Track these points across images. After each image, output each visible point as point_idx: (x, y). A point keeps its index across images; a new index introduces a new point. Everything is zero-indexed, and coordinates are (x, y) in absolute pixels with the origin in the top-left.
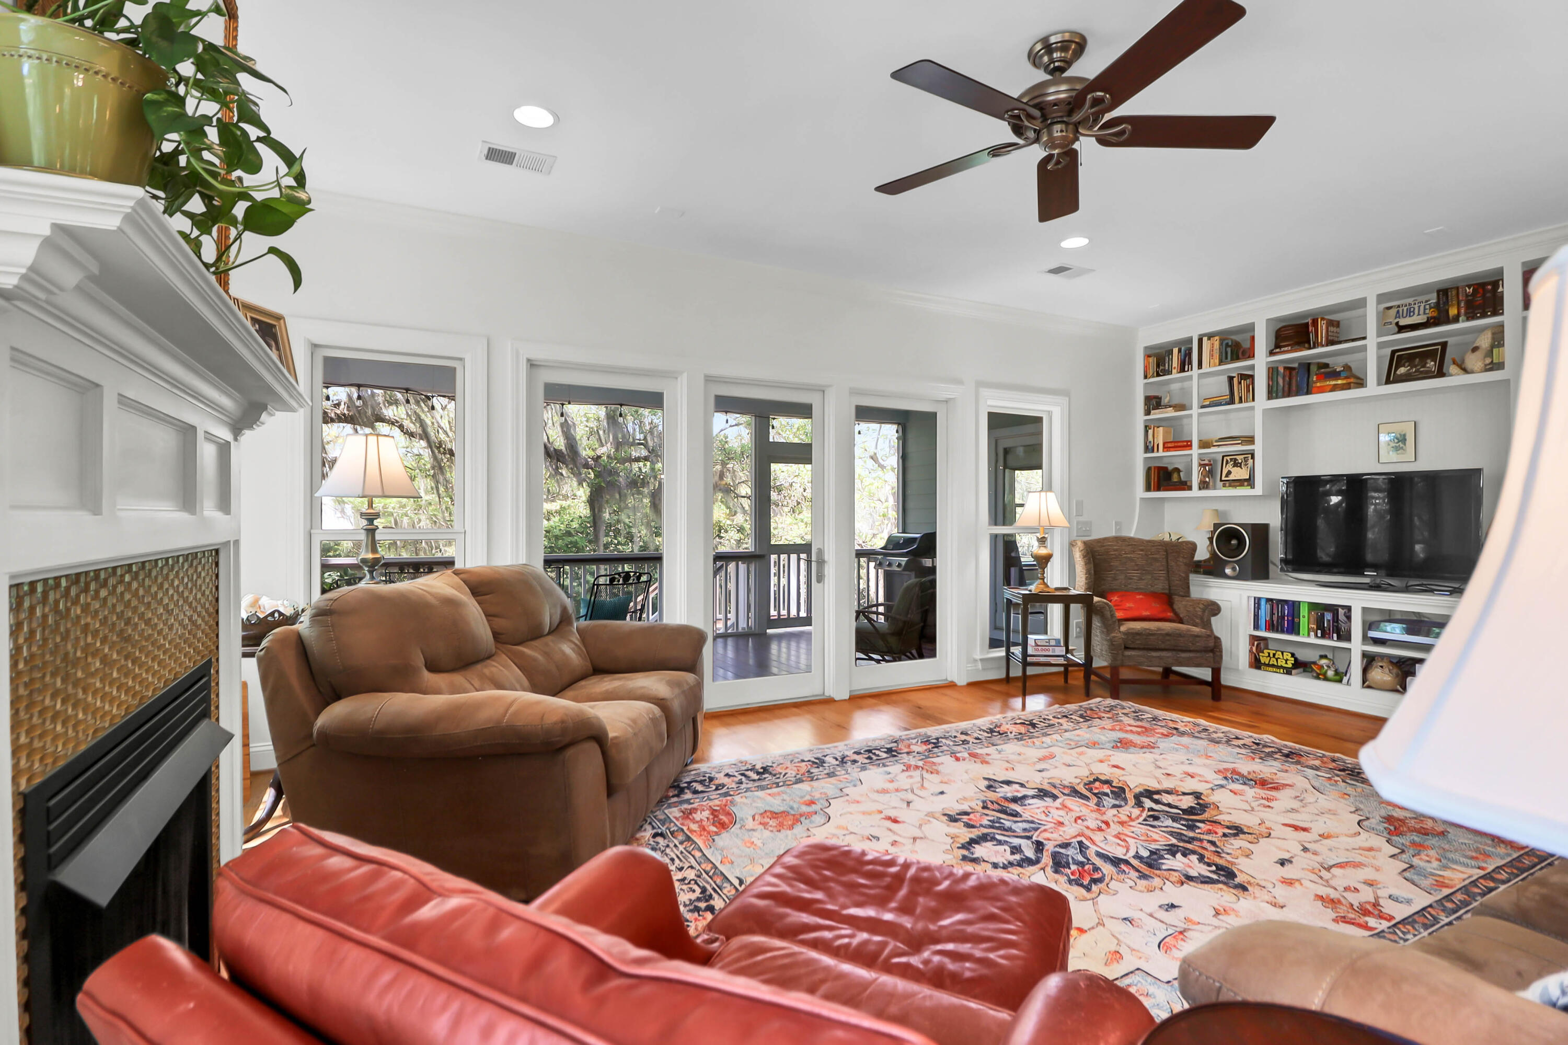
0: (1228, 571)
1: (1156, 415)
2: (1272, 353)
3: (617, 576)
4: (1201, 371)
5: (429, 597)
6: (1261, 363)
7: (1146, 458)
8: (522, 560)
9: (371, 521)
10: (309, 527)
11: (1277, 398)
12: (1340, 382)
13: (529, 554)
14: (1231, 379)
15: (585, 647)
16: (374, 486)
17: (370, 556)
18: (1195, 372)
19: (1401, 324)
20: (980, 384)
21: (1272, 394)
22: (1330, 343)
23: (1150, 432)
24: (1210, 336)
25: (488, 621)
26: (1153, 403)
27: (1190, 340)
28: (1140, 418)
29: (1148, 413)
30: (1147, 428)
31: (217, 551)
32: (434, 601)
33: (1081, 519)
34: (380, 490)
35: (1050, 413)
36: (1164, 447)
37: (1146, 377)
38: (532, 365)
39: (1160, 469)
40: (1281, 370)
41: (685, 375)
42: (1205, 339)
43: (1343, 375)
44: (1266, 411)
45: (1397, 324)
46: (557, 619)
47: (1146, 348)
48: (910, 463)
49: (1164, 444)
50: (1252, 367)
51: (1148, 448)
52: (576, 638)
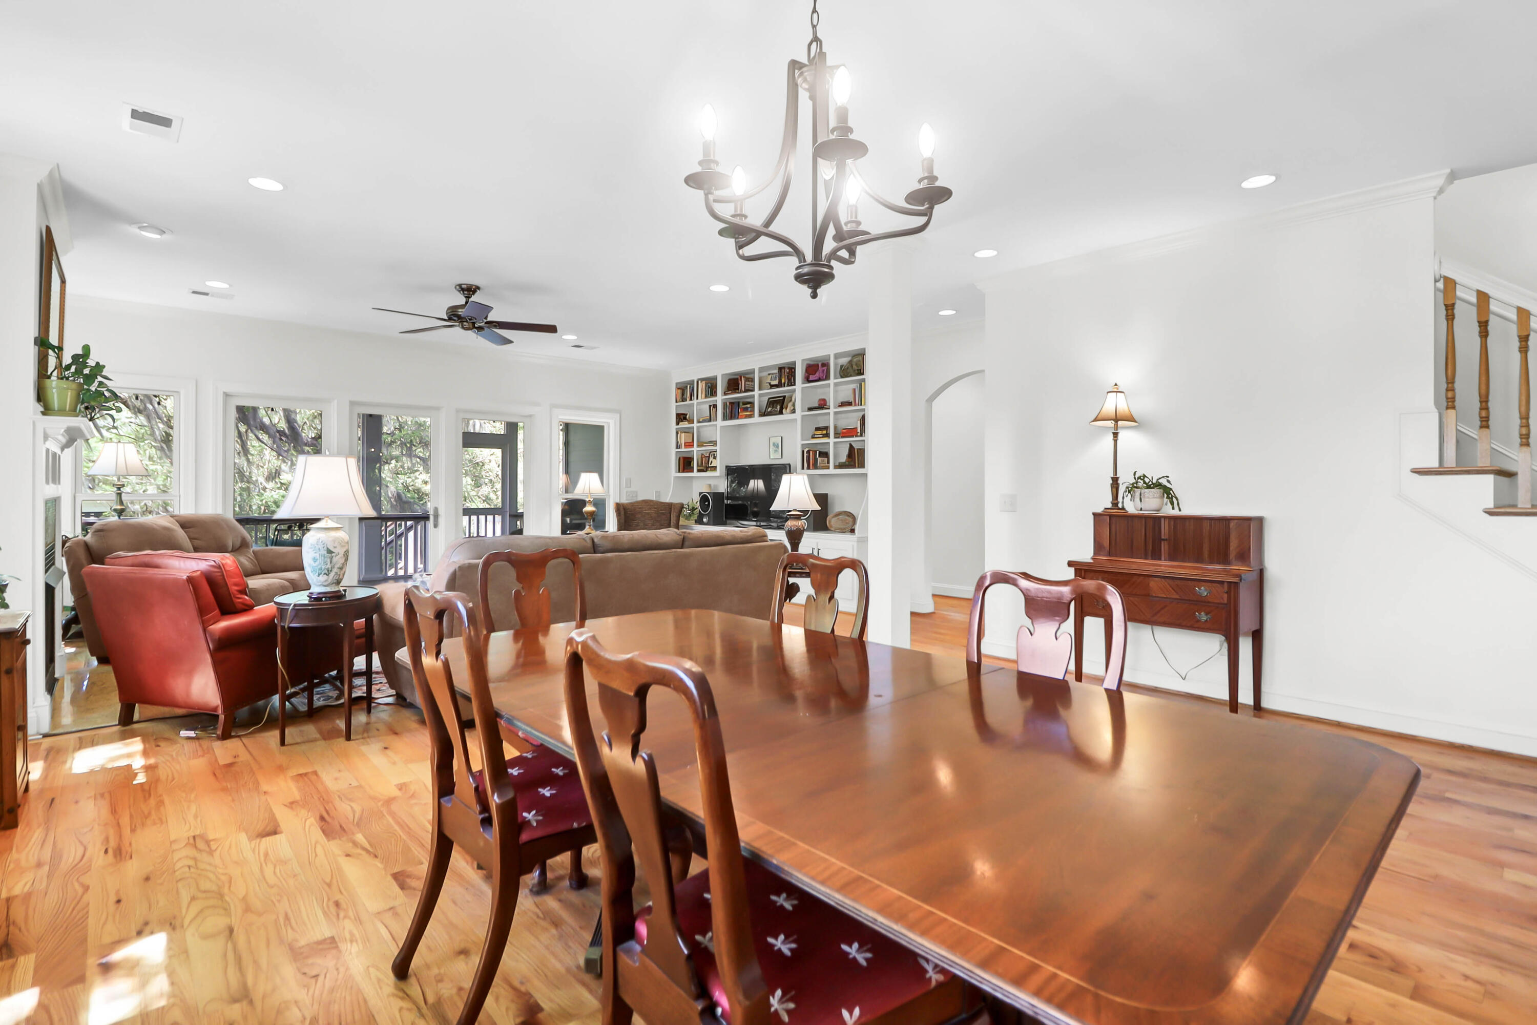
0: (705, 520)
1: (684, 425)
2: (725, 394)
3: (293, 525)
4: (698, 401)
5: (155, 526)
6: (720, 399)
7: (677, 452)
8: (219, 511)
9: (119, 489)
10: (74, 492)
11: (726, 420)
12: (748, 413)
13: (224, 508)
14: (710, 406)
15: (257, 560)
16: (122, 470)
17: (119, 507)
18: (695, 401)
19: (772, 384)
20: (554, 406)
21: (725, 418)
22: (746, 391)
23: (679, 435)
24: (702, 380)
25: (191, 541)
26: (681, 418)
27: (693, 381)
28: (674, 427)
29: (678, 424)
30: (677, 433)
31: (55, 500)
32: (158, 528)
33: (629, 489)
34: (126, 471)
35: (608, 424)
36: (685, 446)
37: (677, 402)
38: (227, 395)
39: (685, 458)
40: (728, 404)
41: (336, 401)
42: (700, 382)
43: (749, 409)
44: (721, 427)
45: (770, 383)
46: (238, 544)
47: (677, 384)
48: (571, 448)
49: (685, 443)
50: (716, 401)
51: (678, 446)
52: (251, 555)
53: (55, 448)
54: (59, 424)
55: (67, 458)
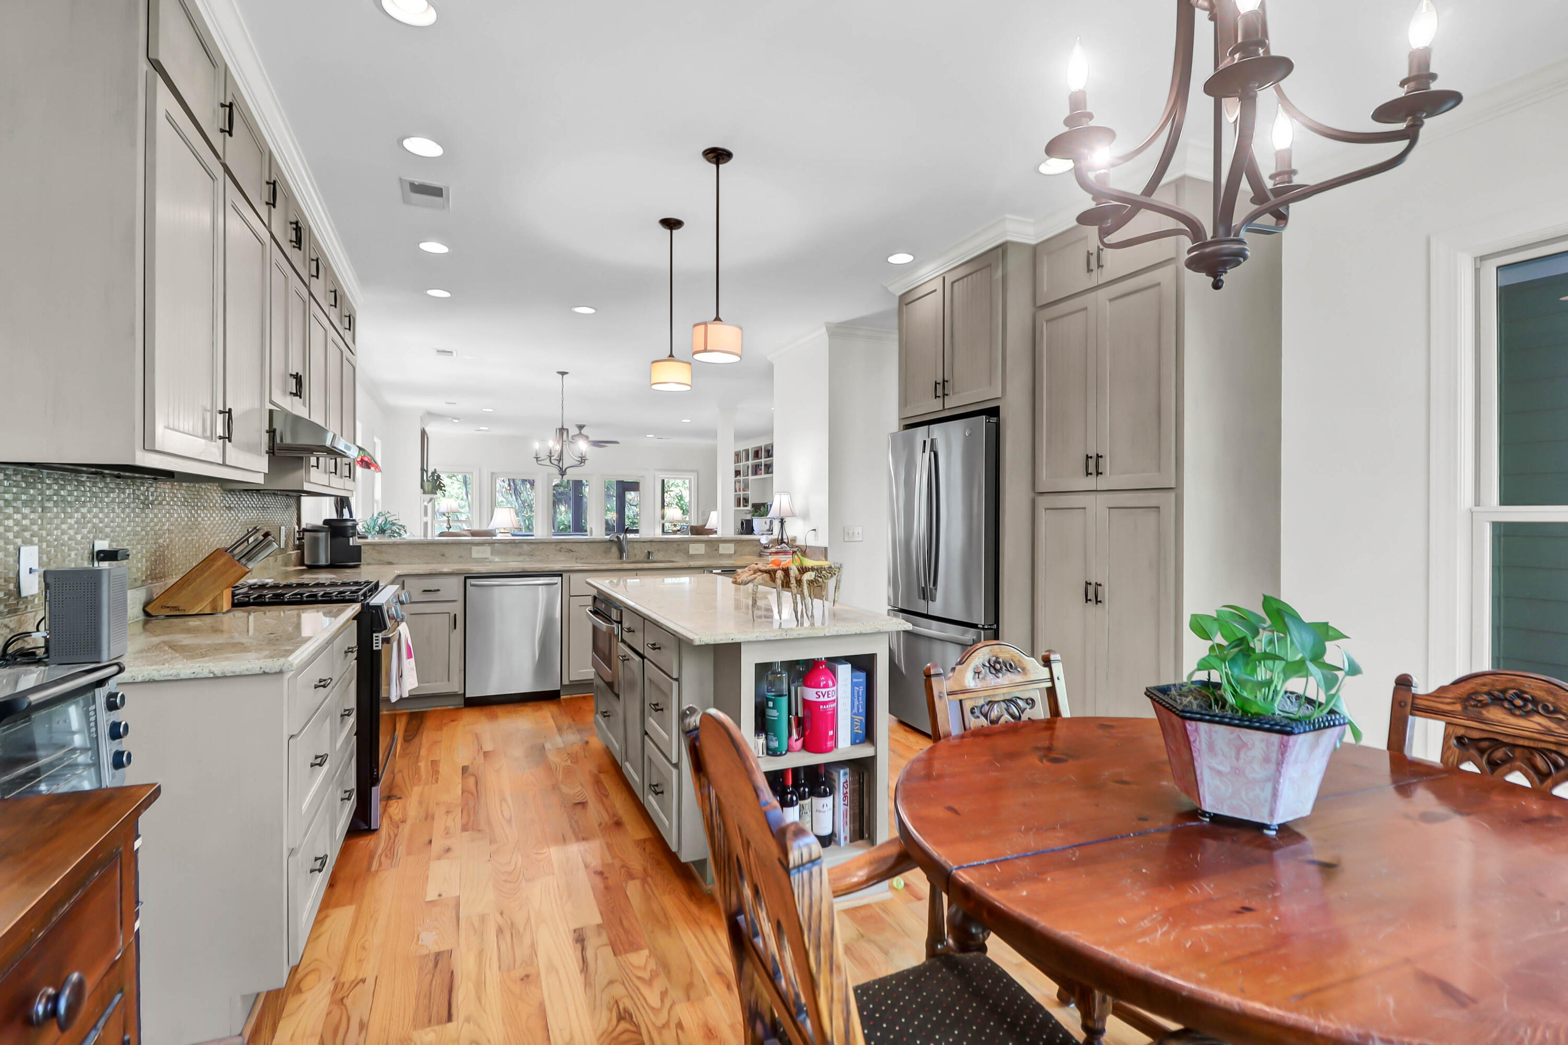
18: (742, 463)
20: (657, 470)
30: (736, 483)
38: (492, 473)
53: (426, 503)
54: (428, 496)
55: (430, 506)
